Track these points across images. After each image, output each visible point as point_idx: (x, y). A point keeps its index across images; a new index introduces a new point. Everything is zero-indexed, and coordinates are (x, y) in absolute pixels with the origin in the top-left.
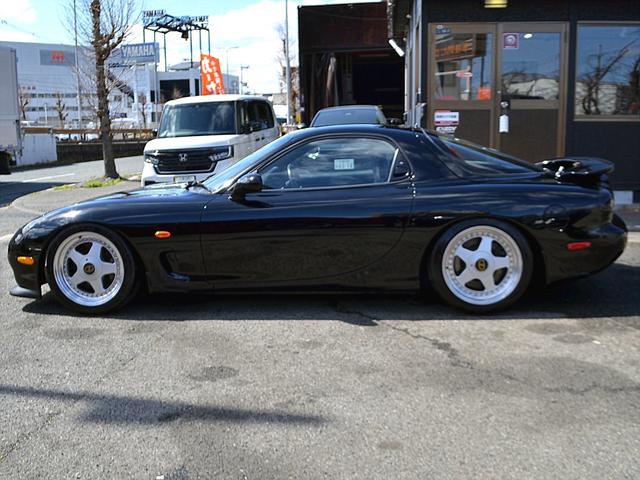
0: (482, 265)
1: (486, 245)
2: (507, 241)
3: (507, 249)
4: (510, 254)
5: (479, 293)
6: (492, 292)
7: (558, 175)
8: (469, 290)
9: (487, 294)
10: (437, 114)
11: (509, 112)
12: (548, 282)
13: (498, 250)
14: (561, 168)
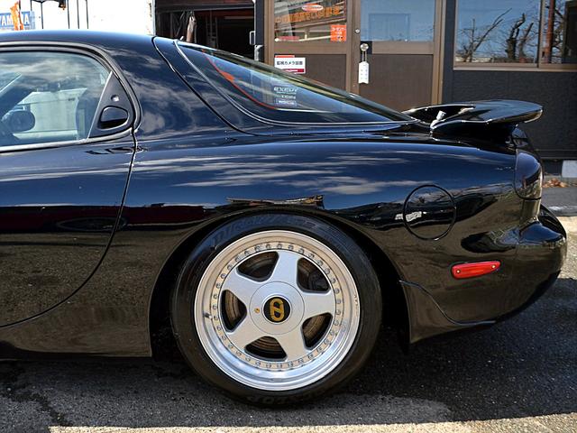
0: (277, 310)
1: (286, 269)
2: (329, 261)
3: (330, 277)
4: (336, 286)
5: (274, 364)
6: (301, 361)
7: (433, 125)
8: (254, 360)
9: (291, 366)
10: (277, 59)
11: (369, 55)
12: (414, 339)
13: (311, 279)
14: (441, 114)
